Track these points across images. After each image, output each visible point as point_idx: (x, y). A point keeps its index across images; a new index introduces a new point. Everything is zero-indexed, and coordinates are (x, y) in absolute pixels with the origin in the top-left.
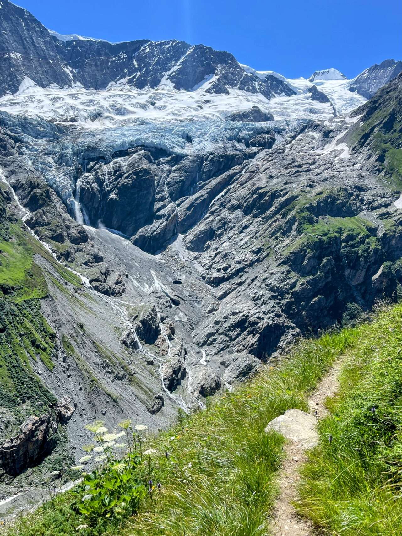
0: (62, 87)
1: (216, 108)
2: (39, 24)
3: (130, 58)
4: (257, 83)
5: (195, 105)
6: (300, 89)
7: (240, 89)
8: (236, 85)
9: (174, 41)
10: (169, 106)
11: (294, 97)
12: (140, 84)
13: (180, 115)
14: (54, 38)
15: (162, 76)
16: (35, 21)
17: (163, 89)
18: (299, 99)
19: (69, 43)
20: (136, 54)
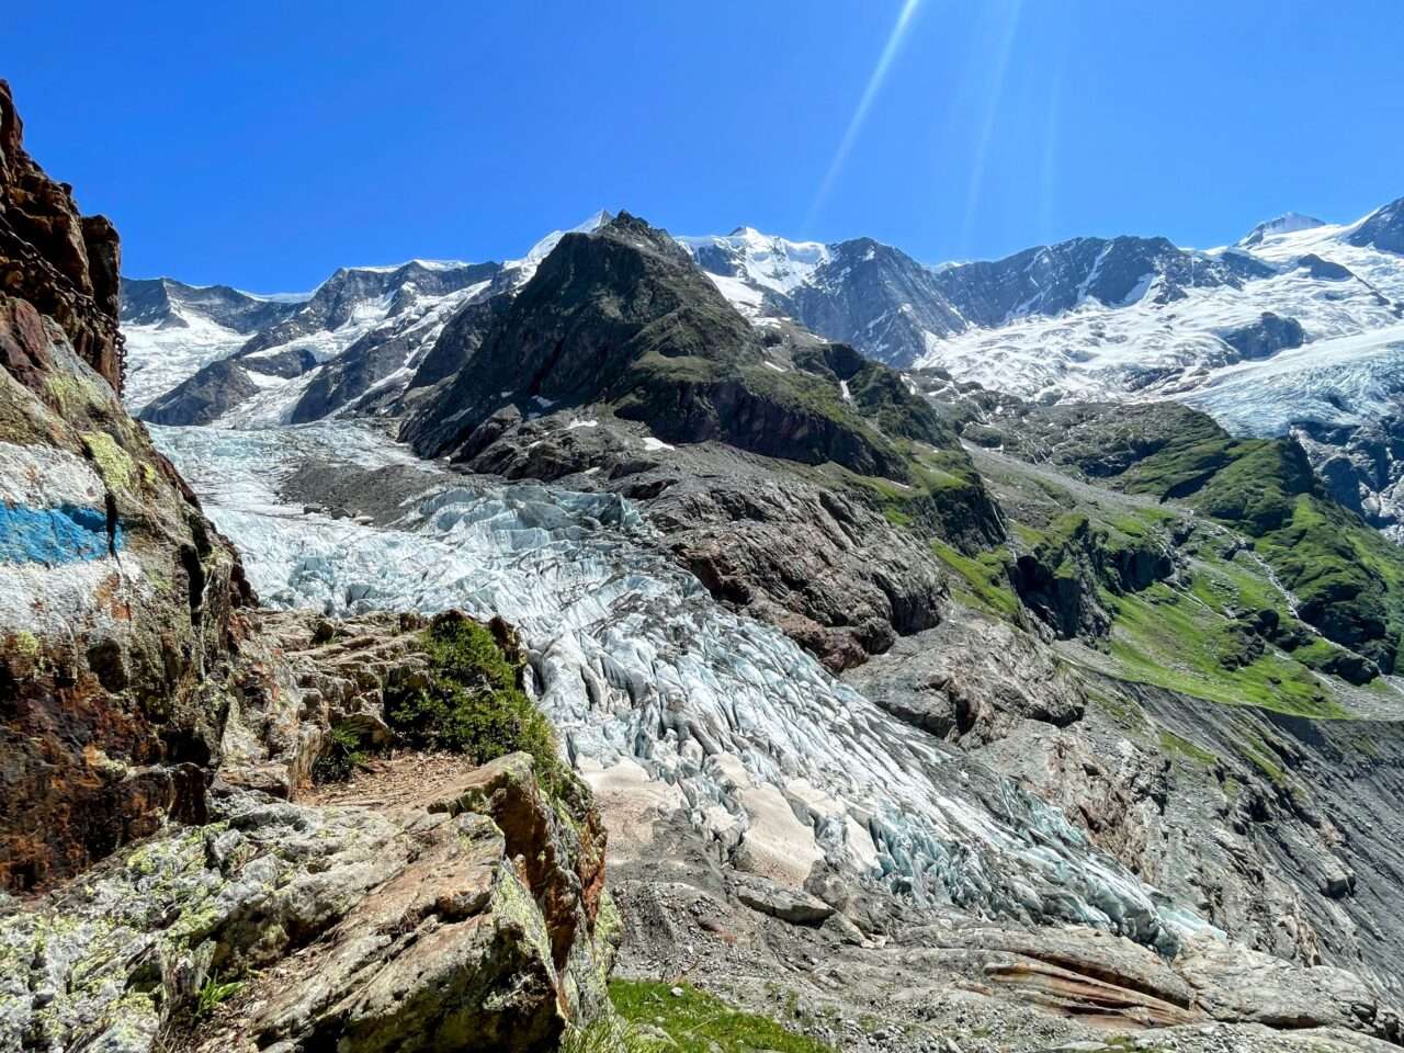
0: (959, 334)
1: (1195, 326)
2: (910, 259)
3: (1024, 277)
4: (1213, 271)
5: (1161, 327)
6: (1281, 264)
7: (1197, 285)
8: (1189, 282)
9: (1079, 239)
10: (1131, 335)
11: (1277, 278)
12: (1052, 312)
13: (1162, 348)
14: (928, 273)
15: (1077, 290)
16: (906, 257)
17: (1088, 310)
18: (1290, 282)
19: (945, 275)
20: (1029, 268)
